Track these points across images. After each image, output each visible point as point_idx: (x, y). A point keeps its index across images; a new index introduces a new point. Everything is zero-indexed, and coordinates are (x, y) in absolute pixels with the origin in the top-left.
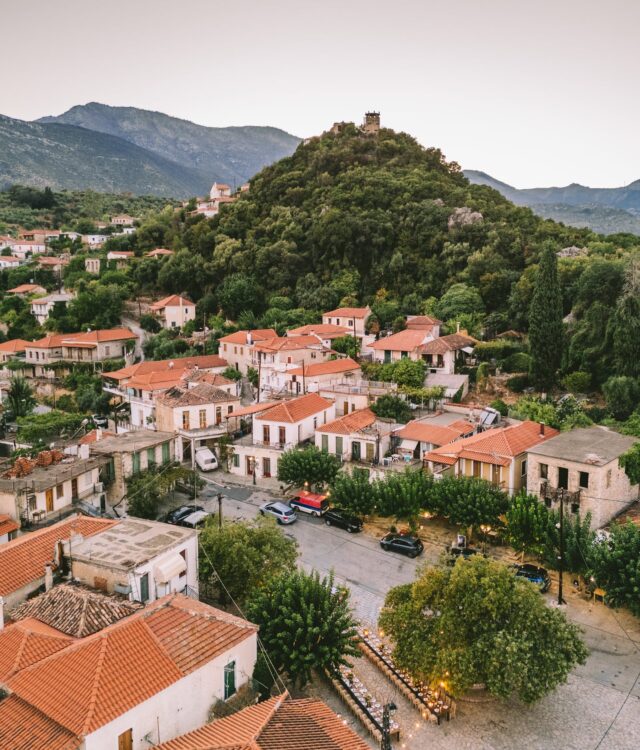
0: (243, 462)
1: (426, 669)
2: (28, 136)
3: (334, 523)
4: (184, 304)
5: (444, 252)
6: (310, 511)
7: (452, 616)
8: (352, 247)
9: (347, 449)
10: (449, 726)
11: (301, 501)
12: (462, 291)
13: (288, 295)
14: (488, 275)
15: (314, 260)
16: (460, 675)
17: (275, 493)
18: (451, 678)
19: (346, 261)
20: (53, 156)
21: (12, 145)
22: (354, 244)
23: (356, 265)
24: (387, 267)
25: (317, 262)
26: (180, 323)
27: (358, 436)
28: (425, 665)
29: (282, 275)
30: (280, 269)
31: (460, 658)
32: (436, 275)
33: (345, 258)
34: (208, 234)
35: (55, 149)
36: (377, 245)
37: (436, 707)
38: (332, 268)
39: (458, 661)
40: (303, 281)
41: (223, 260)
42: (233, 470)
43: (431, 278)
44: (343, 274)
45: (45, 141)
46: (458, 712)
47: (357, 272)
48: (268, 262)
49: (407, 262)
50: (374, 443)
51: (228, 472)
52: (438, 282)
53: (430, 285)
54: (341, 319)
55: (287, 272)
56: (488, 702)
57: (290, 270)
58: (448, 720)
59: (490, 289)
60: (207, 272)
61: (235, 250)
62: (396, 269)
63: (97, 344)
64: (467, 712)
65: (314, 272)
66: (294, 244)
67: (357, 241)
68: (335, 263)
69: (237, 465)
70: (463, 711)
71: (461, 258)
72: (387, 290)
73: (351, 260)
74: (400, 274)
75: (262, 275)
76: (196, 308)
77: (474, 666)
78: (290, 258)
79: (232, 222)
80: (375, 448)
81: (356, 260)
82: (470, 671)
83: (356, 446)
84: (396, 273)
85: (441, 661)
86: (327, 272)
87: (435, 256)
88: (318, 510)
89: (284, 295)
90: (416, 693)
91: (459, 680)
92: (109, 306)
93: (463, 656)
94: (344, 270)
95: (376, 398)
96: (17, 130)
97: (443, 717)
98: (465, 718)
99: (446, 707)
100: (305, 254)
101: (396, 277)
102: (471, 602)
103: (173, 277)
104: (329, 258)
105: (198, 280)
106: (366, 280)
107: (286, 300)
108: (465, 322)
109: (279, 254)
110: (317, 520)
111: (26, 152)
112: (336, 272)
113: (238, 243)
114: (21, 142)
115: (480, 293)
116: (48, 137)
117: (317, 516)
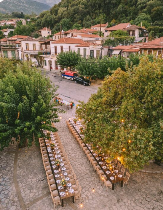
0: (48, 63)
1: (105, 144)
2: (22, 4)
3: (79, 82)
4: (47, 30)
5: (138, 3)
6: (69, 78)
7: (133, 103)
8: (104, 4)
9: (88, 53)
10: (122, 192)
11: (65, 74)
12: (143, 15)
13: (80, 24)
14: (155, 9)
15: (90, 11)
16: (138, 153)
17: (58, 73)
18: (128, 155)
19: (101, 11)
20: (28, 10)
21: (17, 6)
22: (104, 3)
23: (105, 12)
24: (116, 12)
25: (91, 12)
26: (46, 36)
27: (93, 47)
28: (104, 141)
29: (79, 17)
30: (78, 15)
31: (139, 136)
32: (134, 13)
33: (101, 9)
34: (57, 8)
35: (29, 8)
36: (113, 4)
37: (112, 175)
38: (96, 13)
39: (136, 139)
40: (86, 19)
41: (60, 14)
42: (45, 67)
43: (132, 14)
44: (100, 15)
45: (26, 5)
46: (132, 180)
47: (105, 15)
48: (74, 12)
49: (123, 9)
50: (100, 49)
51: (43, 68)
52: (134, 15)
53: (131, 17)
54: (97, 28)
55: (80, 15)
56: (156, 173)
57: (81, 15)
58: (122, 186)
59: (155, 14)
60: (55, 19)
61: (64, 11)
62: (119, 12)
63: (16, 39)
64: (139, 180)
65: (90, 16)
66: (83, 6)
67: (106, 2)
68: (97, 11)
69: (46, 65)
70: (135, 179)
71: (144, 5)
72: (115, 20)
73: (103, 10)
74: (120, 14)
75: (72, 18)
76: (52, 32)
77: (154, 145)
78: (82, 10)
79: (64, 3)
80: (100, 52)
81: (105, 10)
82: (149, 149)
83: (92, 52)
84: (119, 14)
85: (119, 138)
86: (94, 15)
87: (134, 6)
88: (72, 77)
89: (79, 24)
90: (98, 161)
91: (136, 157)
92: (25, 32)
93: (143, 135)
94: (100, 14)
95: (105, 41)
96: (19, 2)
97: (118, 184)
98: (137, 185)
99: (121, 176)
100: (87, 10)
101: (119, 15)
102: (154, 89)
103: (45, 22)
104: (95, 10)
105: (52, 22)
106: (108, 17)
107: (79, 25)
108: (145, 24)
109: (78, 9)
110: (72, 81)
111: (21, 9)
112: (97, 15)
113: (65, 9)
114: (20, 6)
115: (151, 17)
116: (27, 4)
117: (72, 80)
